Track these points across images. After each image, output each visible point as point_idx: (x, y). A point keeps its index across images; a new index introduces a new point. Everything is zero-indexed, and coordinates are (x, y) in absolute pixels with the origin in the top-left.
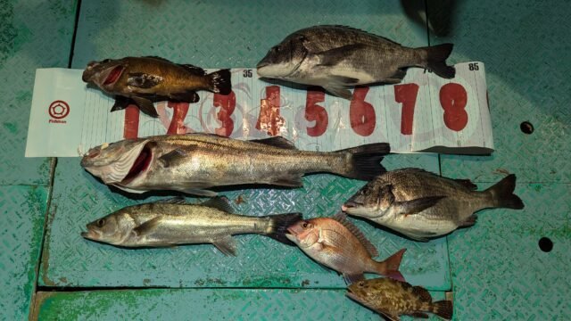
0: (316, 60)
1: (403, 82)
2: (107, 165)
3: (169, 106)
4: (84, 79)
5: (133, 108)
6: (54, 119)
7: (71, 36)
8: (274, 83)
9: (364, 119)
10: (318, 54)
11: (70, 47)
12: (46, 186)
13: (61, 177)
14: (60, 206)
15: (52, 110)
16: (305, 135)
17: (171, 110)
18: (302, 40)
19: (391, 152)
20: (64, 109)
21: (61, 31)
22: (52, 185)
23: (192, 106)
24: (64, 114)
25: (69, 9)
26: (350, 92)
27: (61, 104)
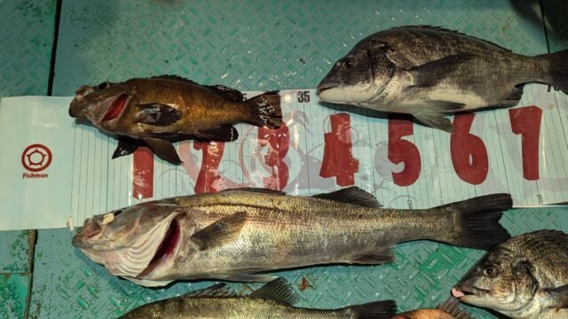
0: (409, 78)
1: (519, 105)
2: (113, 250)
3: (196, 148)
4: (72, 113)
5: (144, 152)
6: (30, 173)
7: (49, 49)
8: (343, 111)
9: (471, 160)
10: (410, 71)
11: (48, 65)
12: (22, 274)
13: (44, 259)
14: (46, 303)
15: (26, 158)
16: (391, 184)
17: (200, 153)
18: (385, 49)
19: (514, 206)
20: (44, 156)
21: (36, 42)
22: (32, 271)
23: (228, 146)
24: (44, 163)
25: (45, 8)
26: (449, 121)
27: (39, 149)
